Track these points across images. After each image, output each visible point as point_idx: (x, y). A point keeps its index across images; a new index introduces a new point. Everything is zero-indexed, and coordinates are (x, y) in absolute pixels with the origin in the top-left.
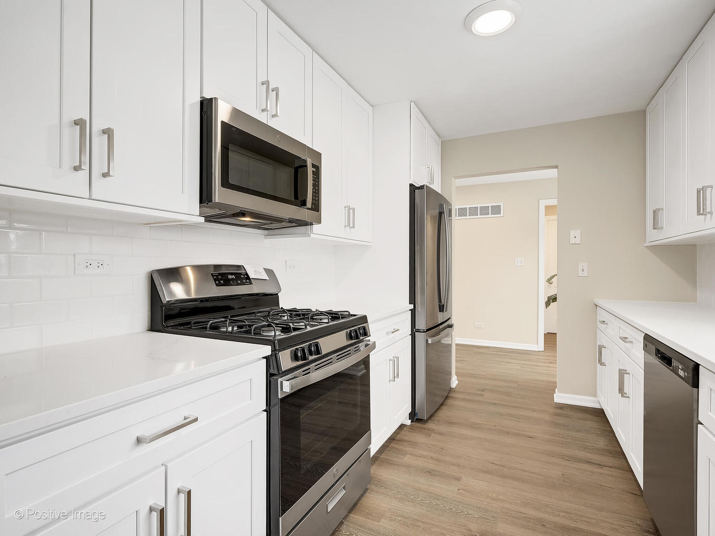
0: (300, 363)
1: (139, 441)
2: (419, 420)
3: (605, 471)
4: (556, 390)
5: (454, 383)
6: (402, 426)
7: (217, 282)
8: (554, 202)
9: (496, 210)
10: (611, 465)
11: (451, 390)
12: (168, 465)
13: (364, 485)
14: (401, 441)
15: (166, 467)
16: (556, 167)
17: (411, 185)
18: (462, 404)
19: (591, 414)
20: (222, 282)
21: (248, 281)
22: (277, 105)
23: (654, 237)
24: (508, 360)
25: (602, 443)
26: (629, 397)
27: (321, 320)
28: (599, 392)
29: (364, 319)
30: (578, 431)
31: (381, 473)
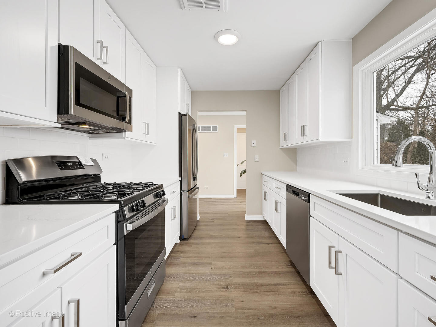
0: (135, 213)
1: (44, 274)
2: (184, 239)
3: (270, 245)
4: (246, 215)
5: (198, 218)
6: (176, 244)
7: (60, 168)
8: (244, 127)
9: (215, 129)
10: (272, 243)
11: (198, 222)
12: (63, 287)
13: (162, 279)
14: (177, 252)
15: (61, 288)
16: (245, 111)
17: (179, 113)
18: (204, 227)
19: (261, 223)
20: (64, 167)
21: (81, 166)
22: (107, 57)
23: (283, 144)
24: (222, 204)
25: (267, 234)
26: (279, 212)
27: (136, 188)
28: (263, 212)
29: (162, 186)
30: (257, 231)
31: (170, 270)
